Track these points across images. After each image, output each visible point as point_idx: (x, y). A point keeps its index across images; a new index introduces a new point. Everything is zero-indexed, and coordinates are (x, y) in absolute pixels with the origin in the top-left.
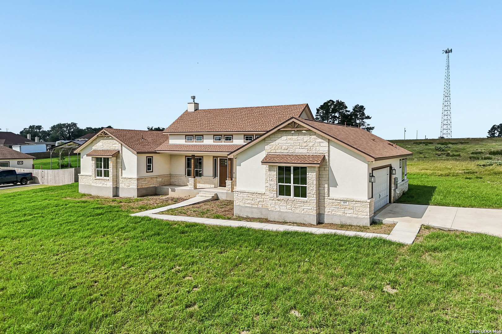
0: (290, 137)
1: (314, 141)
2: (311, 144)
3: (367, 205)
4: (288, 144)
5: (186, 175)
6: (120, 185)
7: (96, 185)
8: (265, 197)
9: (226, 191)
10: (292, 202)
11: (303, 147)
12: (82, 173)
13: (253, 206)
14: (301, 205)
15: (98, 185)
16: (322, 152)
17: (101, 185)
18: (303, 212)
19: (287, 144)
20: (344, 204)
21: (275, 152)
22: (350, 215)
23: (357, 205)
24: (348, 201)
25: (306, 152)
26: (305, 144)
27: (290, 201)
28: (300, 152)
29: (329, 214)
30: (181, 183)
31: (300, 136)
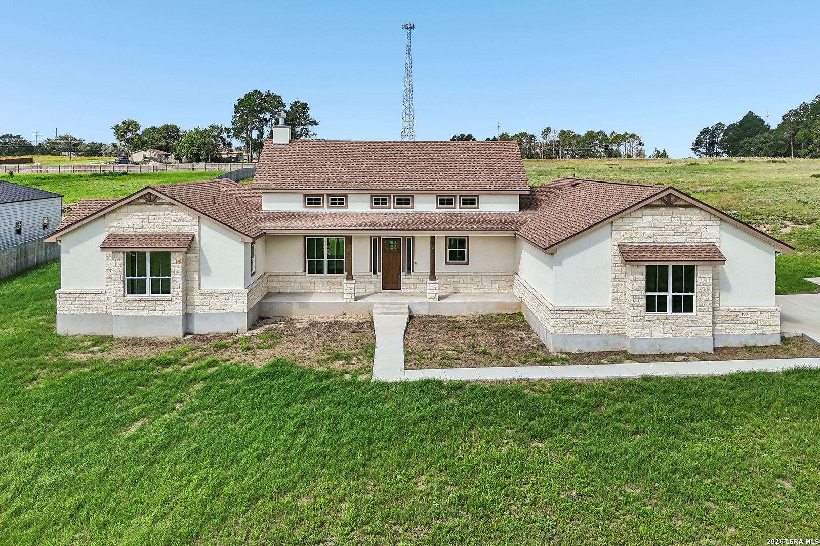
0: (659, 217)
1: (699, 224)
2: (693, 229)
3: (776, 315)
4: (655, 229)
5: (305, 271)
6: (196, 308)
7: (129, 314)
8: (614, 316)
9: (428, 300)
10: (672, 321)
11: (679, 234)
12: (64, 288)
13: (591, 333)
14: (688, 325)
15: (134, 313)
16: (711, 240)
17: (145, 313)
18: (691, 335)
19: (652, 229)
20: (743, 316)
21: (632, 241)
22: (752, 332)
23: (762, 316)
24: (750, 312)
25: (684, 241)
26: (684, 229)
27: (669, 321)
28: (675, 240)
29: (721, 333)
30: (296, 288)
31: (675, 216)
